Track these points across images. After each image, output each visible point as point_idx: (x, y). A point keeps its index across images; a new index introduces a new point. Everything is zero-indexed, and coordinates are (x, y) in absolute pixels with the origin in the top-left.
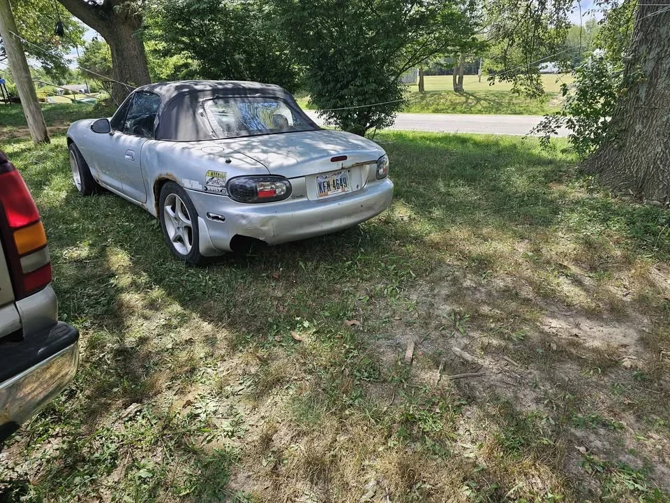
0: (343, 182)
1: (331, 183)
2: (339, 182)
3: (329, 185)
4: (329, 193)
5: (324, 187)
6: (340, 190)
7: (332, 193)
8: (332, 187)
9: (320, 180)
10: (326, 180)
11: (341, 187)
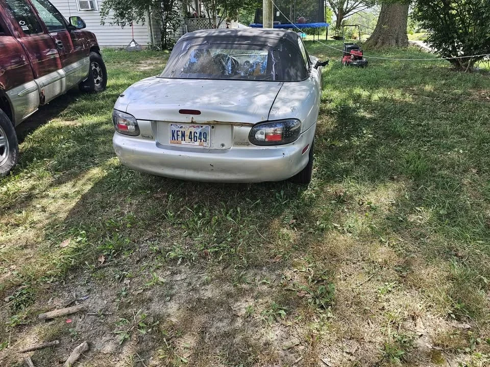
0: (203, 136)
1: (187, 133)
2: (198, 135)
3: (183, 135)
4: (183, 142)
5: (178, 135)
6: (197, 143)
7: (186, 143)
8: (187, 138)
9: (174, 128)
10: (181, 130)
11: (198, 140)
